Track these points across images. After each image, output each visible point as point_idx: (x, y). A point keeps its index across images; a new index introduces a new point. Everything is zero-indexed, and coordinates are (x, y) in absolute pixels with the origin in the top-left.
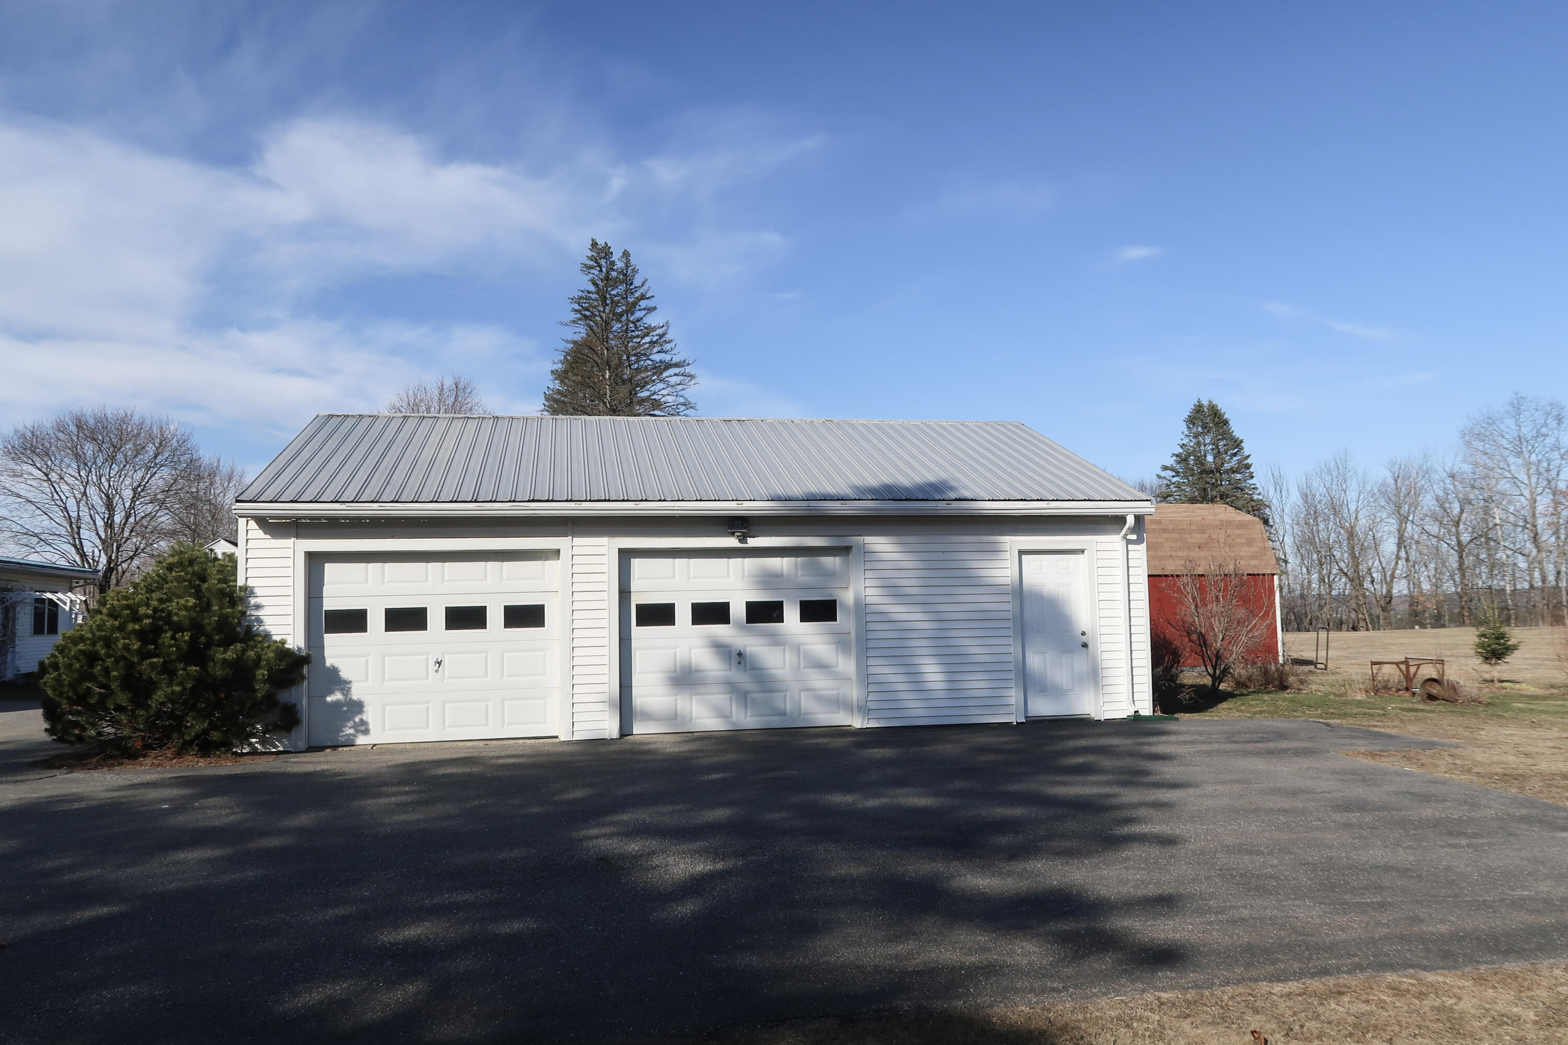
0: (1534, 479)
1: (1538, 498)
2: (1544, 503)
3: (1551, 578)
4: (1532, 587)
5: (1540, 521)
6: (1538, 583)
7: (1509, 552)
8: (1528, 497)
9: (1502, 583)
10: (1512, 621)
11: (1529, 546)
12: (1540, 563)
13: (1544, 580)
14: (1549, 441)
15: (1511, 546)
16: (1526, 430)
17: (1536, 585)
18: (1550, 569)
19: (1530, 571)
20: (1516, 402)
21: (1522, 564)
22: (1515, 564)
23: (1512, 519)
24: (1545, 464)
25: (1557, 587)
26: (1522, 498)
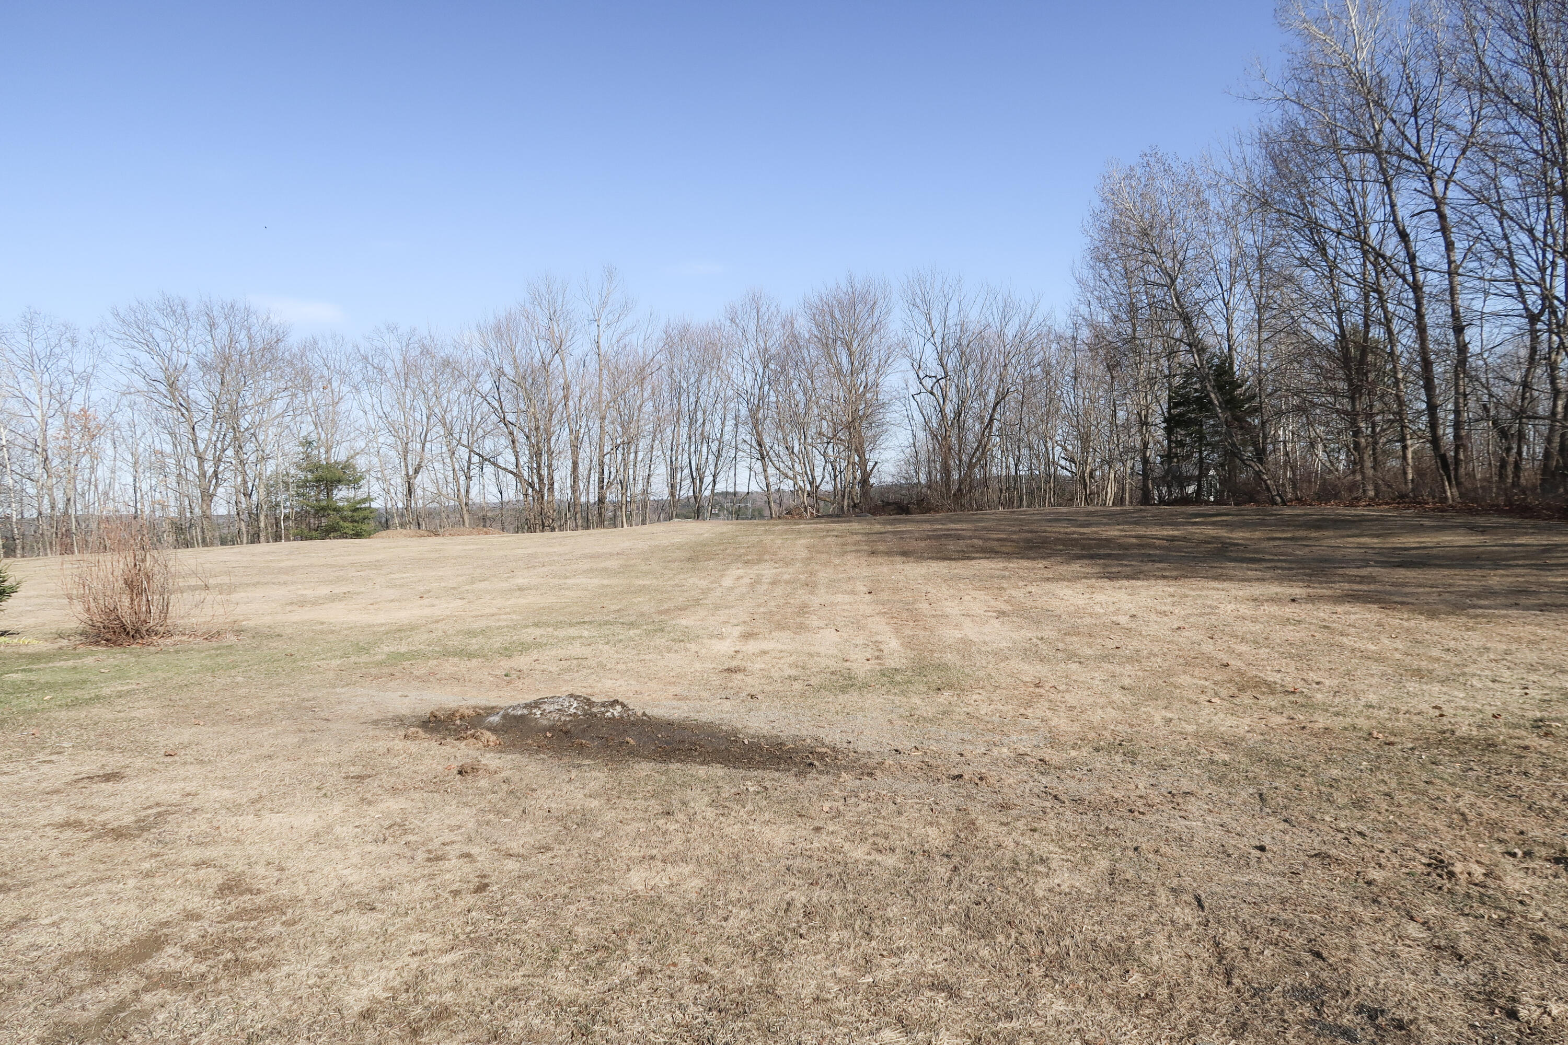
0: (46, 400)
1: (50, 421)
2: (55, 426)
3: (61, 505)
4: (40, 514)
5: (52, 447)
6: (46, 509)
7: (17, 477)
8: (39, 419)
9: (8, 511)
10: (19, 552)
11: (39, 471)
12: (51, 489)
13: (53, 508)
14: (63, 363)
15: (19, 471)
16: (40, 347)
17: (44, 512)
18: (59, 496)
19: (39, 497)
20: (28, 317)
21: (31, 489)
22: (23, 490)
23: (20, 441)
24: (58, 387)
25: (66, 513)
26: (33, 420)
